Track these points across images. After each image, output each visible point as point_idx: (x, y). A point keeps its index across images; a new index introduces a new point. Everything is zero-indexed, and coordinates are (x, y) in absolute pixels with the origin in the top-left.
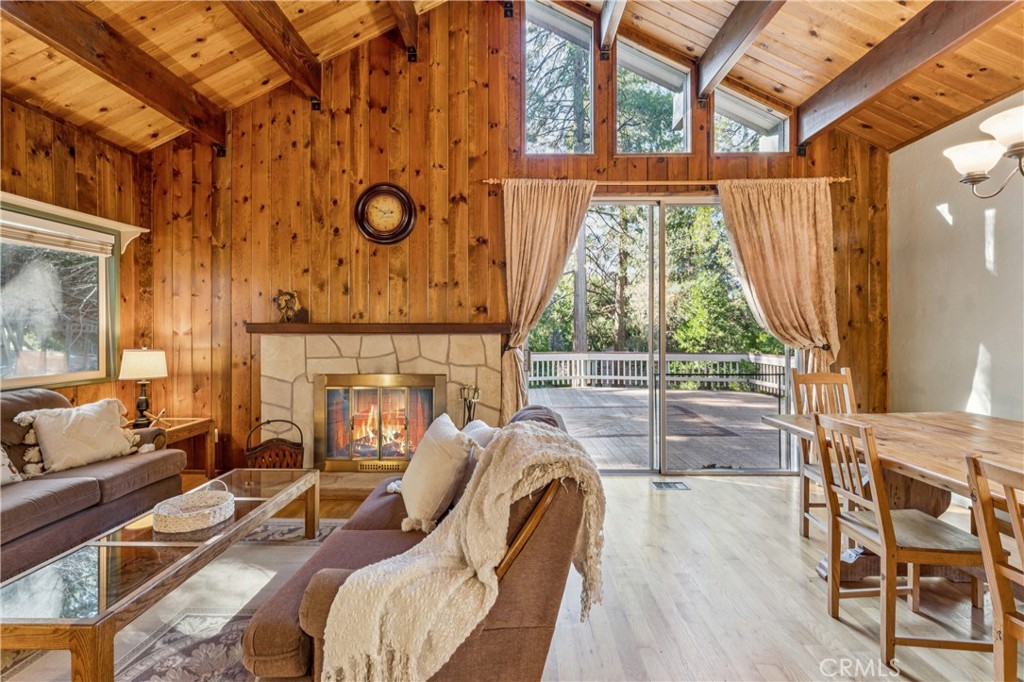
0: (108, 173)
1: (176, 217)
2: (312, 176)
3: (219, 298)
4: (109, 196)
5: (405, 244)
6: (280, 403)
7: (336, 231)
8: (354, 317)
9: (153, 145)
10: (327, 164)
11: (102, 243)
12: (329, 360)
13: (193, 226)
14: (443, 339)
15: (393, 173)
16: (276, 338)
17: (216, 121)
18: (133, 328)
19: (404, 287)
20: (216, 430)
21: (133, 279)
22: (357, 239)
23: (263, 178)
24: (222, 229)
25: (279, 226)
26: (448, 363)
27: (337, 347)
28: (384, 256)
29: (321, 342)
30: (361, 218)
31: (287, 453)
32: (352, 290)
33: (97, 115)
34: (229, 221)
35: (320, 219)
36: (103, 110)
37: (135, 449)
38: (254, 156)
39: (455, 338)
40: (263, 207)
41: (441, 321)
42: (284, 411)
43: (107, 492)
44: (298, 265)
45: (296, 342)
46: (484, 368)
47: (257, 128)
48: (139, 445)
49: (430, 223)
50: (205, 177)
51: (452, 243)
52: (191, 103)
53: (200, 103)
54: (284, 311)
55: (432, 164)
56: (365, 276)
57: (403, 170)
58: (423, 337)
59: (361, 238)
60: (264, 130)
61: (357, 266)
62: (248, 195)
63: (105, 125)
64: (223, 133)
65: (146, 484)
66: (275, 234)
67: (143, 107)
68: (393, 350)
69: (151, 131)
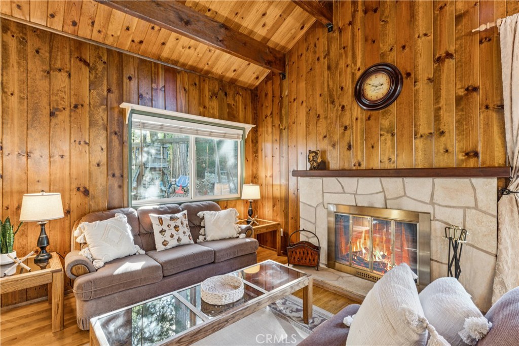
0: (240, 101)
1: (266, 117)
2: (328, 75)
3: (283, 157)
4: (241, 112)
5: (393, 108)
6: (309, 220)
7: (343, 107)
8: (355, 165)
9: (257, 83)
10: (337, 64)
11: (238, 134)
12: (337, 195)
13: (273, 120)
14: (428, 181)
15: (383, 55)
16: (307, 179)
17: (280, 60)
18: (251, 174)
19: (392, 140)
20: (282, 230)
21: (251, 150)
22: (357, 111)
23: (303, 85)
24: (284, 119)
25: (310, 112)
26: (432, 203)
27: (342, 185)
28: (377, 119)
29: (332, 183)
30: (359, 95)
31: (309, 252)
32: (353, 146)
33: (233, 74)
34: (288, 114)
35: (333, 102)
36: (235, 71)
37: (238, 235)
38: (298, 74)
39: (439, 181)
40: (302, 102)
41: (426, 166)
42: (311, 225)
43: (217, 258)
44: (320, 134)
45: (317, 182)
46: (474, 211)
47: (300, 57)
48: (240, 233)
49: (415, 86)
50: (277, 93)
51: (437, 98)
52: (266, 53)
53: (271, 52)
54: (312, 163)
55: (416, 36)
56: (362, 136)
57: (391, 49)
58: (407, 180)
59: (359, 109)
60: (303, 56)
61: (356, 130)
62: (295, 97)
63: (237, 78)
64: (284, 66)
65: (237, 256)
66: (309, 117)
67: (249, 64)
68: (381, 190)
69: (255, 76)
